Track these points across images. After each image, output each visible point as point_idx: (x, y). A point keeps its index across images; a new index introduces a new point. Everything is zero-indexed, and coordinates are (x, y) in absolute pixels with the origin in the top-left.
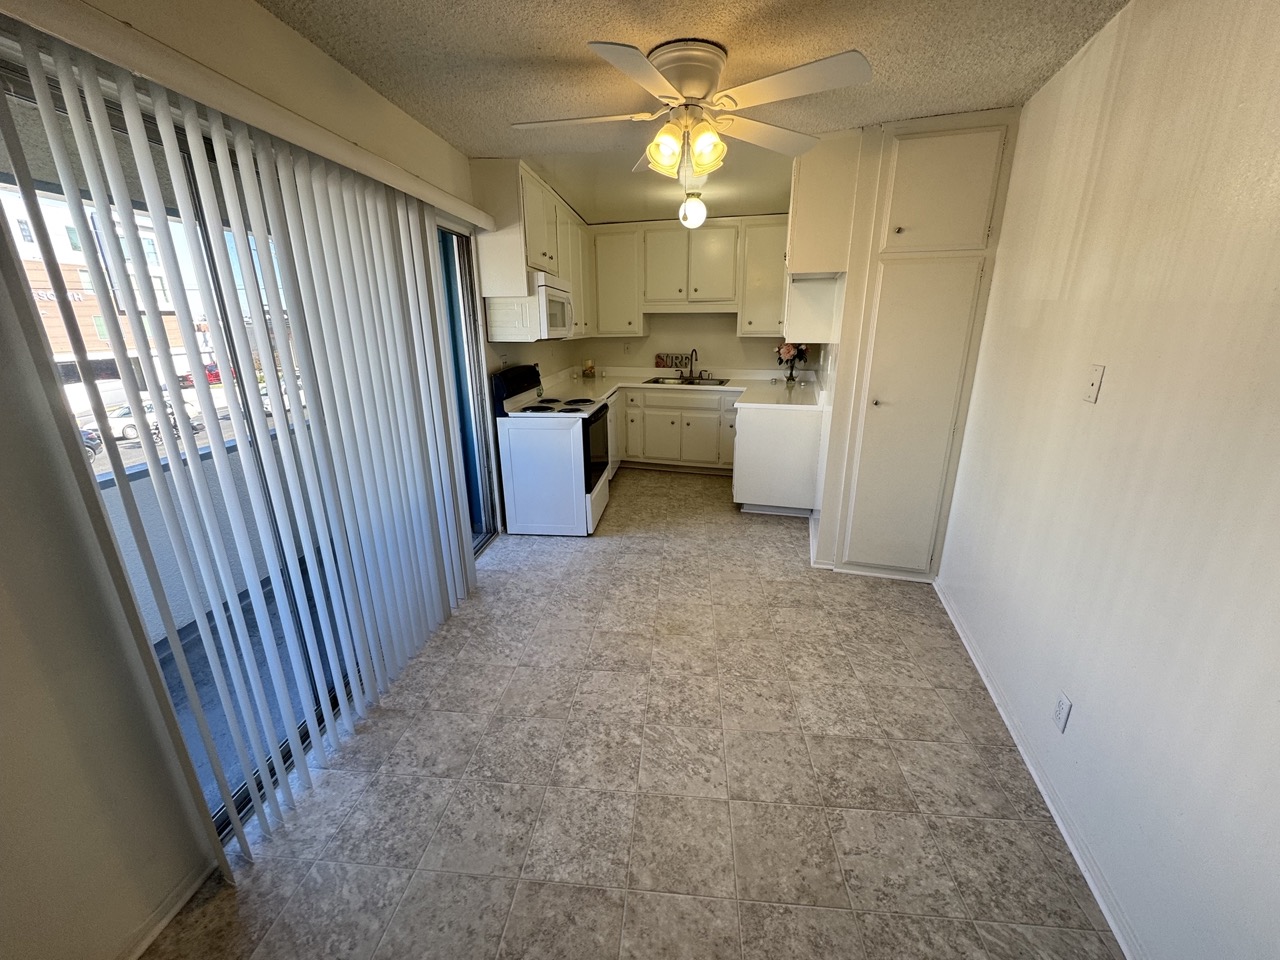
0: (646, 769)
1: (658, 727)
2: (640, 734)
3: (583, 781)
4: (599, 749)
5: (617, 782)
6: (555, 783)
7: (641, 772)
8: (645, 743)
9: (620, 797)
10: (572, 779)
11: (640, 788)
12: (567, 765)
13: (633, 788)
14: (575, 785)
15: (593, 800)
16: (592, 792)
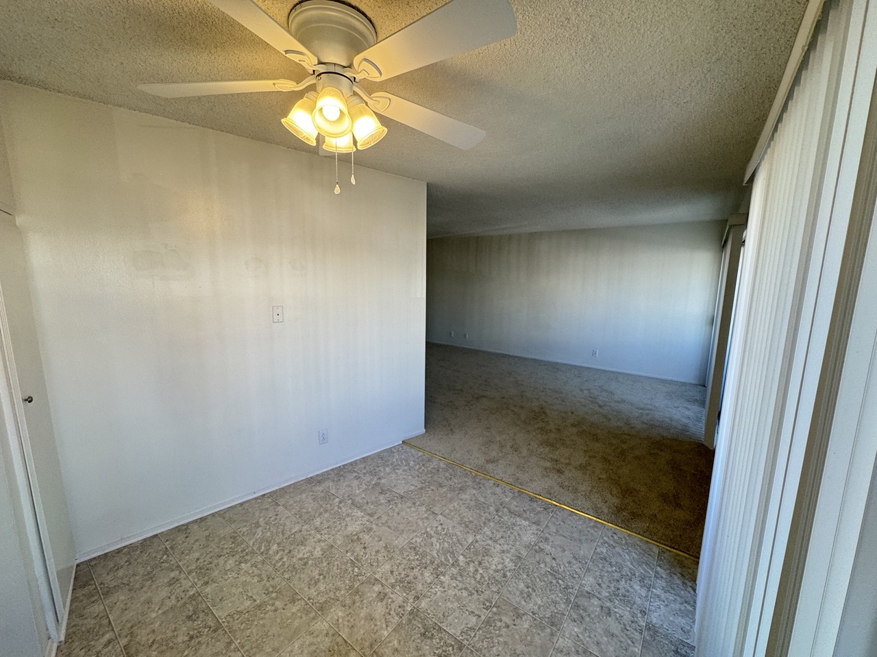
0: (467, 542)
1: (443, 560)
2: (457, 561)
3: (503, 552)
4: (487, 564)
5: (486, 543)
6: (519, 558)
7: (470, 542)
8: (458, 555)
9: (487, 536)
10: (509, 555)
11: (475, 536)
12: (510, 565)
13: (478, 537)
14: (508, 552)
15: (502, 541)
16: (500, 545)
